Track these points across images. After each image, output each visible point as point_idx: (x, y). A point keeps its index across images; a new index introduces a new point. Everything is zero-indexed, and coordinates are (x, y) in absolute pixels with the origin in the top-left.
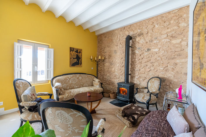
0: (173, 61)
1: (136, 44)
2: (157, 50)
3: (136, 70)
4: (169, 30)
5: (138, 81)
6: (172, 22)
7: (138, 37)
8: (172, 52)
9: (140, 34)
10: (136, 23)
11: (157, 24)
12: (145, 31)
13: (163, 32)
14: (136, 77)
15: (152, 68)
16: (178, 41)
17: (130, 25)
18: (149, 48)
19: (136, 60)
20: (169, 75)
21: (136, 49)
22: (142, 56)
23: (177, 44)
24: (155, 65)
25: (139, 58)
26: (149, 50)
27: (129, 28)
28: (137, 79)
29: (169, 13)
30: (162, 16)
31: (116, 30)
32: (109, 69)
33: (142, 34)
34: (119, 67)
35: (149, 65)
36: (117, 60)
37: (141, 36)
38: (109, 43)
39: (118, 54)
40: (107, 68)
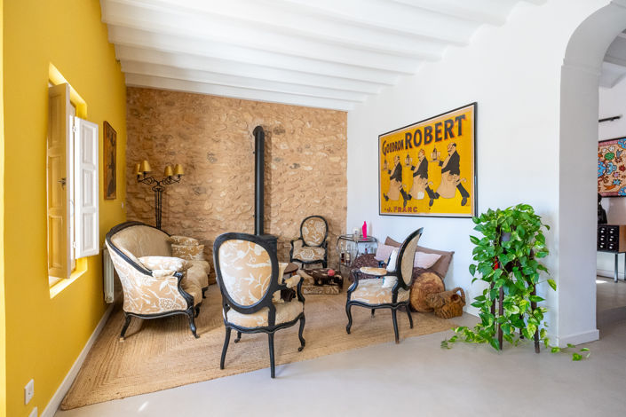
0: (330, 190)
1: (271, 149)
2: (310, 168)
3: (272, 205)
4: (326, 139)
5: (278, 229)
6: (329, 127)
7: (274, 134)
8: (330, 174)
9: (279, 131)
10: (271, 104)
11: (310, 122)
12: (288, 127)
13: (319, 140)
14: (274, 221)
15: (303, 201)
16: (337, 159)
17: (257, 103)
18: (298, 163)
19: (273, 183)
20: (329, 212)
21: (270, 161)
22: (284, 177)
23: (336, 163)
24: (307, 195)
25: (279, 180)
26: (296, 166)
27: (253, 108)
28: (275, 224)
29: (325, 110)
30: (316, 111)
31: (213, 97)
32: (190, 206)
33: (283, 131)
34: (227, 199)
35: (298, 195)
36: (219, 181)
37: (282, 135)
38: (188, 129)
39: (223, 165)
40: (181, 202)
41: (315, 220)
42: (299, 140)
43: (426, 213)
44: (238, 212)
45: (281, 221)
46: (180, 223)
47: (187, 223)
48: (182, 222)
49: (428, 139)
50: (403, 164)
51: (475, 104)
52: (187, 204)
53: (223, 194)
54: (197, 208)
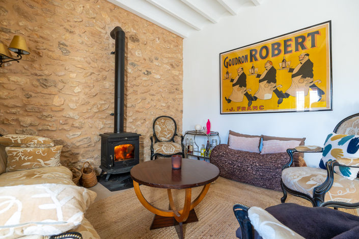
1: (127, 54)
2: (158, 77)
3: (128, 106)
4: (170, 55)
5: (134, 128)
7: (129, 41)
8: (172, 84)
11: (158, 38)
13: (165, 55)
14: (129, 120)
15: (153, 103)
18: (149, 70)
19: (128, 85)
21: (127, 64)
22: (138, 80)
23: (176, 76)
24: (156, 98)
25: (134, 83)
26: (148, 73)
28: (131, 122)
29: (169, 32)
30: (163, 31)
32: (34, 101)
33: (138, 40)
34: (82, 96)
35: (149, 98)
36: (73, 75)
37: (136, 43)
38: (32, 7)
39: (79, 59)
40: (19, 93)
41: (165, 120)
42: (151, 51)
43: (274, 109)
44: (95, 110)
45: (136, 120)
46: (17, 120)
47: (28, 120)
48: (21, 119)
49: (276, 52)
50: (247, 73)
51: (330, 22)
52: (29, 97)
53: (77, 90)
54: (42, 102)
